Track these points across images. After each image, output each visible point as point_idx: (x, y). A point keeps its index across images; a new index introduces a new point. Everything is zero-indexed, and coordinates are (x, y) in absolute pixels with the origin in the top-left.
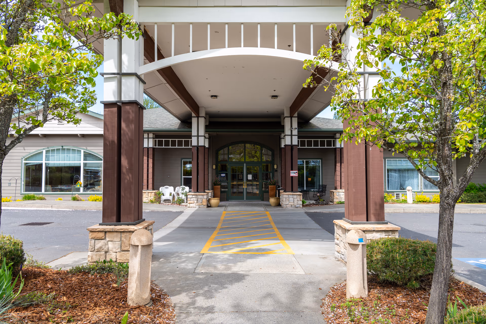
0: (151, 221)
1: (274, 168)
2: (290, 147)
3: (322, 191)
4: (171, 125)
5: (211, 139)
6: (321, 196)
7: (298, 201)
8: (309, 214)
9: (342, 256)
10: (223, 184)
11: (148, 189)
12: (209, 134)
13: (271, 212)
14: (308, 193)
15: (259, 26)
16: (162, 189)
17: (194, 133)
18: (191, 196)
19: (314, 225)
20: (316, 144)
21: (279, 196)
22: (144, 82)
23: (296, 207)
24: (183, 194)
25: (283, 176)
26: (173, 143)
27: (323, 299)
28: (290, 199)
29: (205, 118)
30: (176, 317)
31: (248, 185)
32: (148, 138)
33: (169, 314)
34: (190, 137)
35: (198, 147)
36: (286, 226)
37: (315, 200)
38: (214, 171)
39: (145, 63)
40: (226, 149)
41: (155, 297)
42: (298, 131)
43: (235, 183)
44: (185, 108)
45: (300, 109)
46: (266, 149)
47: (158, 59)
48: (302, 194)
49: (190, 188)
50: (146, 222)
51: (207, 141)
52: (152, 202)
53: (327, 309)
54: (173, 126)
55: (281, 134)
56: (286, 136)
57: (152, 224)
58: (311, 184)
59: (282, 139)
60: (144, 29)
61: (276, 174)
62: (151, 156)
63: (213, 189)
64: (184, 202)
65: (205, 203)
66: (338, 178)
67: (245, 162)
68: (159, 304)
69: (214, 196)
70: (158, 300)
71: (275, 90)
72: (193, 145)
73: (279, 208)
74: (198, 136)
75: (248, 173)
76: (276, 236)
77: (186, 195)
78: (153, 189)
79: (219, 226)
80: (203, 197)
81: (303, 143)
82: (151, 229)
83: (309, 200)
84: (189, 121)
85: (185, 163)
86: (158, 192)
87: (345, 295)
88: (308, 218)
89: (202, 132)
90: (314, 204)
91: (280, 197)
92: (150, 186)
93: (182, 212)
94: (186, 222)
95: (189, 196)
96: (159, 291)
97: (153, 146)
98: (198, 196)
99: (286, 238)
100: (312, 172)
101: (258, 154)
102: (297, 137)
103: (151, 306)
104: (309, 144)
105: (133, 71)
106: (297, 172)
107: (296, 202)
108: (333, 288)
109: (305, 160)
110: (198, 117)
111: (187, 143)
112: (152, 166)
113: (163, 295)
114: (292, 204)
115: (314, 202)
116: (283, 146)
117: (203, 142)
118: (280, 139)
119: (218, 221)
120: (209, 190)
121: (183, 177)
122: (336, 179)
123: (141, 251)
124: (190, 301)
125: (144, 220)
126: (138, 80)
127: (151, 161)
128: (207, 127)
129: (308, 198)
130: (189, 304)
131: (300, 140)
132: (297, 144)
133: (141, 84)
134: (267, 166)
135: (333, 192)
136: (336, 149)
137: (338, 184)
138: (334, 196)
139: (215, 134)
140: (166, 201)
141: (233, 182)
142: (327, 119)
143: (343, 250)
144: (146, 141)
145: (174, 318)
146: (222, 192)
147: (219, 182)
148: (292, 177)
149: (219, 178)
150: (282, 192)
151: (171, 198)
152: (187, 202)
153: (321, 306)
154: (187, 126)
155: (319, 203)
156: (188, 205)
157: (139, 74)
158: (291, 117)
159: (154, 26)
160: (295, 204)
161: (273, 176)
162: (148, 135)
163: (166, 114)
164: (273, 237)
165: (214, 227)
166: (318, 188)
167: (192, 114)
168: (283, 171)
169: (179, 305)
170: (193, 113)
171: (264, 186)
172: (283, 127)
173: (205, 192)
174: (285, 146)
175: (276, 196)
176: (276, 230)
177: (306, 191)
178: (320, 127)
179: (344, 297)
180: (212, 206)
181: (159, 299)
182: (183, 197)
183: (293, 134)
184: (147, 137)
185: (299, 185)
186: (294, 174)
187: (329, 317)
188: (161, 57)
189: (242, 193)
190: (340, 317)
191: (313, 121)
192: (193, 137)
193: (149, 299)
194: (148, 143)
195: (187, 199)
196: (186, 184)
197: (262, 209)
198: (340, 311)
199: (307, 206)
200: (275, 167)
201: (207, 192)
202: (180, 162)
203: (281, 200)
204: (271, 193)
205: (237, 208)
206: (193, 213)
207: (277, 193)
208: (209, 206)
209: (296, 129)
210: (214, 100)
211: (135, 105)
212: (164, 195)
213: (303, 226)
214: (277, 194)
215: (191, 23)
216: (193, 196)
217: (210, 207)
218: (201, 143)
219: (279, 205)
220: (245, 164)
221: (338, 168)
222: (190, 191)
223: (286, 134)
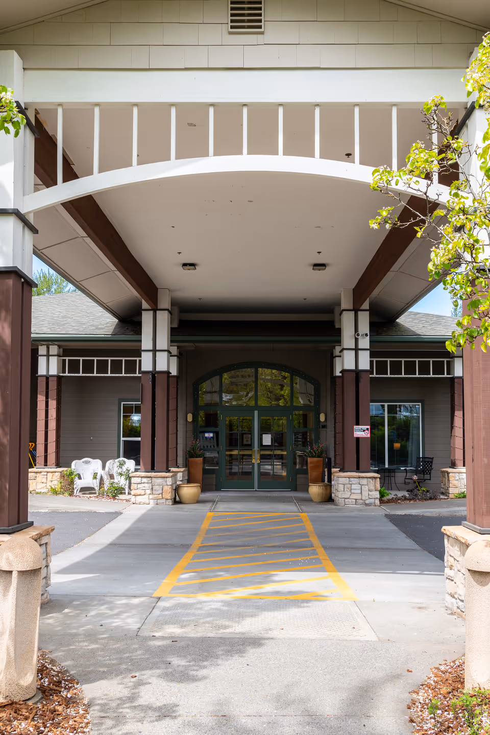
0: (46, 527)
1: (319, 421)
2: (354, 375)
3: (423, 472)
4: (97, 328)
5: (182, 358)
6: (420, 482)
7: (370, 490)
8: (393, 519)
9: (460, 604)
10: (208, 455)
11: (46, 465)
12: (178, 347)
13: (310, 514)
14: (392, 474)
15: (281, 110)
16: (76, 465)
17: (146, 343)
18: (139, 480)
19: (404, 541)
20: (410, 368)
21: (330, 480)
22: (34, 230)
23: (366, 505)
24: (121, 474)
25: (339, 436)
26: (102, 367)
27: (414, 692)
28: (354, 487)
29: (170, 313)
30: (90, 726)
31: (263, 457)
32: (48, 355)
33: (75, 719)
34: (138, 352)
35: (154, 374)
36: (344, 544)
37: (408, 491)
38: (190, 427)
39: (36, 189)
40: (216, 380)
41: (49, 684)
42: (371, 342)
43: (235, 452)
44: (126, 291)
45: (375, 292)
46: (303, 381)
47: (65, 180)
48: (379, 476)
49: (138, 463)
50: (36, 528)
51: (174, 361)
52: (55, 492)
53: (421, 711)
54: (102, 329)
55: (334, 347)
56: (345, 352)
57: (48, 533)
58: (399, 457)
59: (337, 358)
60: (36, 118)
61: (323, 432)
62: (53, 393)
63: (186, 465)
64: (125, 493)
65: (169, 495)
66: (458, 442)
67: (256, 407)
68: (56, 698)
69: (189, 481)
70: (55, 690)
71: (319, 253)
72: (143, 369)
73: (329, 506)
74: (154, 351)
75: (264, 429)
76: (321, 563)
77: (129, 478)
78: (58, 465)
79: (198, 542)
80: (164, 482)
81: (381, 368)
82: (46, 544)
83: (395, 490)
84: (136, 319)
85: (129, 410)
86: (67, 471)
87: (462, 683)
88: (392, 527)
89: (163, 341)
90: (405, 499)
91: (333, 482)
92: (52, 457)
93: (118, 514)
94: (126, 534)
95: (133, 480)
96: (58, 672)
97: (58, 372)
98: (154, 480)
99: (341, 566)
100: (403, 430)
101: (286, 392)
102: (368, 352)
103: (37, 702)
104: (396, 368)
105: (10, 206)
106: (367, 429)
107: (365, 494)
108: (438, 669)
109: (386, 405)
110: (155, 310)
111: (131, 367)
112: (54, 415)
113: (65, 681)
114: (358, 497)
115: (406, 494)
116: (338, 373)
117: (166, 363)
118: (332, 357)
119: (195, 532)
120: (178, 467)
121: (122, 439)
122: (454, 444)
123: (18, 584)
124: (126, 693)
125: (32, 524)
126: (20, 225)
127: (53, 404)
128: (174, 333)
129: (393, 485)
130: (122, 701)
131: (375, 360)
132: (368, 367)
133: (28, 234)
134: (305, 417)
135: (448, 473)
136: (453, 379)
137: (458, 455)
138: (449, 480)
139: (190, 346)
140: (84, 490)
141: (231, 450)
142: (433, 316)
143: (461, 591)
144: (42, 361)
145: (86, 727)
146: (205, 472)
147: (201, 449)
148: (358, 439)
149: (200, 443)
150: (336, 472)
151: (95, 484)
152: (129, 494)
153: (408, 705)
154: (133, 331)
155: (416, 495)
156: (133, 499)
157: (23, 211)
158: (356, 310)
159: (56, 110)
160: (364, 498)
161: (318, 438)
162: (48, 348)
163: (88, 304)
164: (314, 565)
165: (188, 545)
166: (414, 463)
167: (141, 303)
168: (339, 425)
169: (100, 702)
170: (144, 302)
171: (298, 461)
172: (338, 332)
173: (169, 471)
174: (343, 371)
175: (323, 481)
176: (321, 551)
177: (389, 470)
178: (419, 332)
179: (458, 688)
180: (184, 500)
181: (57, 688)
182: (122, 481)
183: (360, 347)
184: (45, 353)
185: (373, 457)
186: (362, 432)
187: (425, 728)
188: (70, 175)
189: (250, 474)
190: (449, 727)
191: (402, 320)
192: (143, 353)
193: (35, 689)
194: (49, 366)
195: (130, 487)
196: (128, 455)
197: (290, 508)
198: (449, 717)
199: (389, 501)
200: (322, 418)
201: (173, 472)
202: (117, 408)
203: (333, 490)
204: (312, 474)
205: (237, 506)
206: (144, 515)
207: (326, 474)
208: (177, 501)
209: (366, 335)
210: (190, 272)
211: (13, 276)
212: (80, 478)
213: (378, 544)
214: (326, 477)
215: (136, 105)
216: (145, 480)
217: (180, 502)
218: (162, 366)
219: (329, 499)
220: (256, 413)
221: (458, 421)
222: (136, 470)
223: (345, 347)
